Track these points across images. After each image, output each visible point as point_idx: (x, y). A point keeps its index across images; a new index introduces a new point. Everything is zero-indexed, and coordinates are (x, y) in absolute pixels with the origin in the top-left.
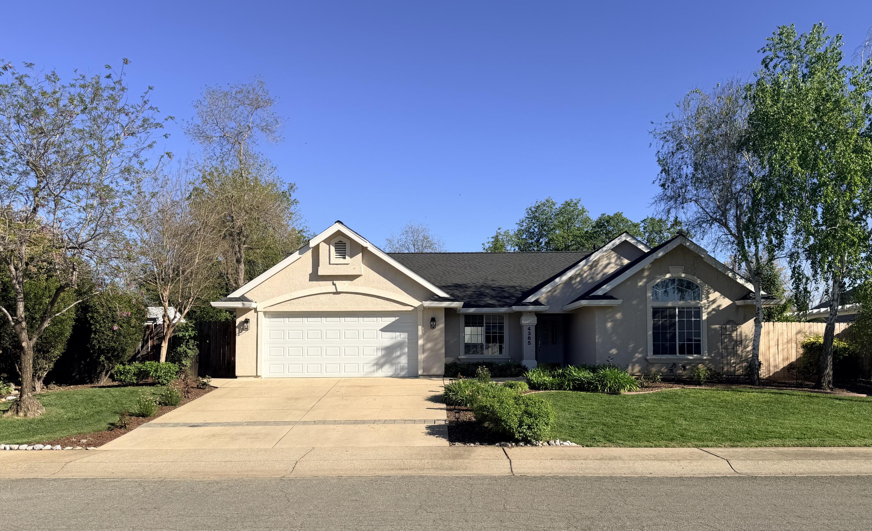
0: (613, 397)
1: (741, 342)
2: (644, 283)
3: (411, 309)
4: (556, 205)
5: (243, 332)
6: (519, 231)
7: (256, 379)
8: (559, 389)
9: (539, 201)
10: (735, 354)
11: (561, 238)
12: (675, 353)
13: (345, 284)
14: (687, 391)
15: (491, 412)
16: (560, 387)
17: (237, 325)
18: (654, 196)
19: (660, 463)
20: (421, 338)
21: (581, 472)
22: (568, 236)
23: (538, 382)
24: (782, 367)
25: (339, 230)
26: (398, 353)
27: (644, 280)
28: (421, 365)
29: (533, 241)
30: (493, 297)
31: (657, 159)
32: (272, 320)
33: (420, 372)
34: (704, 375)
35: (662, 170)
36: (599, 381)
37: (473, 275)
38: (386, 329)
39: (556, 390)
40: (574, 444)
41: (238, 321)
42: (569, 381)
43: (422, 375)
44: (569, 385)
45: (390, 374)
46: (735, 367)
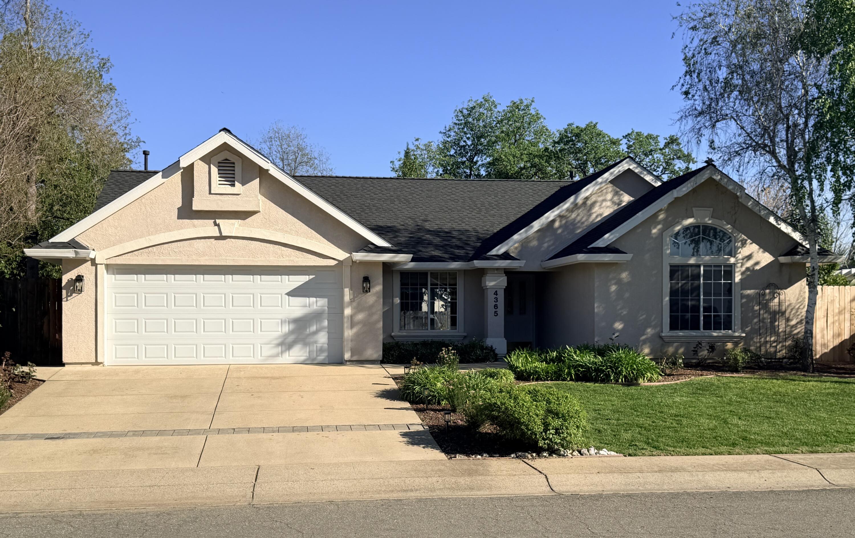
0: (632, 390)
1: (784, 313)
2: (659, 230)
3: (333, 263)
4: (498, 106)
5: (74, 295)
6: (445, 143)
7: (95, 368)
8: (556, 380)
9: (474, 100)
10: (773, 330)
11: (511, 158)
12: (698, 328)
13: (233, 224)
14: (725, 380)
15: (503, 412)
16: (558, 376)
17: (63, 284)
18: (679, 110)
19: (735, 474)
20: (348, 306)
21: (640, 488)
22: (522, 155)
23: (526, 369)
24: (832, 347)
25: (225, 143)
26: (314, 328)
27: (659, 227)
28: (348, 345)
29: (464, 159)
30: (437, 247)
31: (683, 57)
32: (119, 277)
33: (347, 356)
34: (743, 358)
35: (686, 72)
36: (611, 367)
37: (406, 213)
38: (294, 293)
39: (552, 380)
40: (613, 453)
41: (65, 279)
42: (569, 368)
43: (349, 361)
44: (569, 374)
45: (302, 358)
46: (776, 347)
